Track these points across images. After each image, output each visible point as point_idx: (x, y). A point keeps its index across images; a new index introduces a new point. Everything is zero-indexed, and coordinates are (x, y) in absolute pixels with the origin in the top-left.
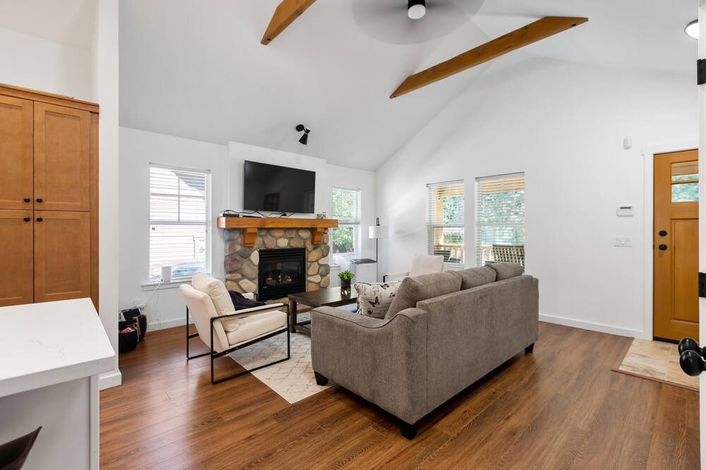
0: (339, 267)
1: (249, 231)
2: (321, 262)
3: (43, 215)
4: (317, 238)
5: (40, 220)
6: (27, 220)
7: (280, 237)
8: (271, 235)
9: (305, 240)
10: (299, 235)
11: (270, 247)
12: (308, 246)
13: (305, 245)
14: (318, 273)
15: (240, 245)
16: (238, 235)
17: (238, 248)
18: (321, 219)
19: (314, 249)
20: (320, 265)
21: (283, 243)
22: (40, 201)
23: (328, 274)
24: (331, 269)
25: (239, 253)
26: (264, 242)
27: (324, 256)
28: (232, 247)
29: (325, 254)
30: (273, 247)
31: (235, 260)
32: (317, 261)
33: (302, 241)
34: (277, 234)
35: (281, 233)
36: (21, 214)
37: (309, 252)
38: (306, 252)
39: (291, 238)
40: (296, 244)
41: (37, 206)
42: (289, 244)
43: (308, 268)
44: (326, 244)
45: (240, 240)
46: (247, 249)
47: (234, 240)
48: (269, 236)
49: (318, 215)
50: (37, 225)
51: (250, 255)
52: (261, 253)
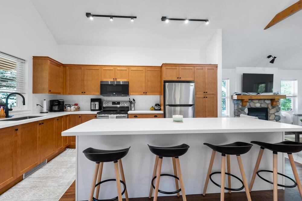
0: (285, 117)
1: (245, 100)
2: (276, 114)
3: (207, 96)
4: (274, 103)
5: (207, 97)
6: (204, 97)
7: (257, 103)
8: (253, 102)
9: (268, 104)
10: (265, 102)
11: (252, 107)
12: (269, 107)
13: (268, 106)
14: (275, 119)
15: (241, 106)
16: (240, 102)
17: (240, 107)
18: (276, 95)
19: (272, 108)
20: (276, 116)
21: (258, 105)
22: (207, 92)
23: (280, 120)
24: (281, 118)
25: (240, 109)
26: (250, 105)
27: (277, 112)
28: (238, 106)
29: (278, 111)
30: (254, 107)
31: (239, 111)
32: (274, 114)
33: (266, 104)
34: (255, 101)
35: (257, 101)
36: (203, 96)
37: (270, 109)
38: (268, 109)
39: (262, 103)
40: (264, 106)
41: (206, 94)
42: (261, 106)
43: (270, 117)
44: (278, 106)
45: (241, 104)
46: (244, 107)
47: (239, 104)
48: (252, 103)
49: (274, 93)
50: (206, 99)
51: (244, 110)
52: (248, 109)
